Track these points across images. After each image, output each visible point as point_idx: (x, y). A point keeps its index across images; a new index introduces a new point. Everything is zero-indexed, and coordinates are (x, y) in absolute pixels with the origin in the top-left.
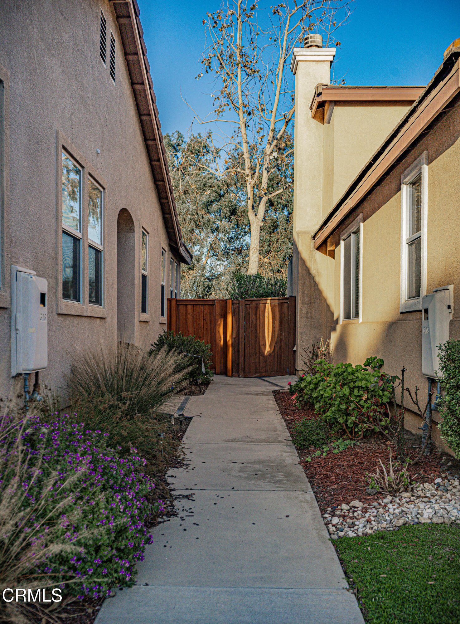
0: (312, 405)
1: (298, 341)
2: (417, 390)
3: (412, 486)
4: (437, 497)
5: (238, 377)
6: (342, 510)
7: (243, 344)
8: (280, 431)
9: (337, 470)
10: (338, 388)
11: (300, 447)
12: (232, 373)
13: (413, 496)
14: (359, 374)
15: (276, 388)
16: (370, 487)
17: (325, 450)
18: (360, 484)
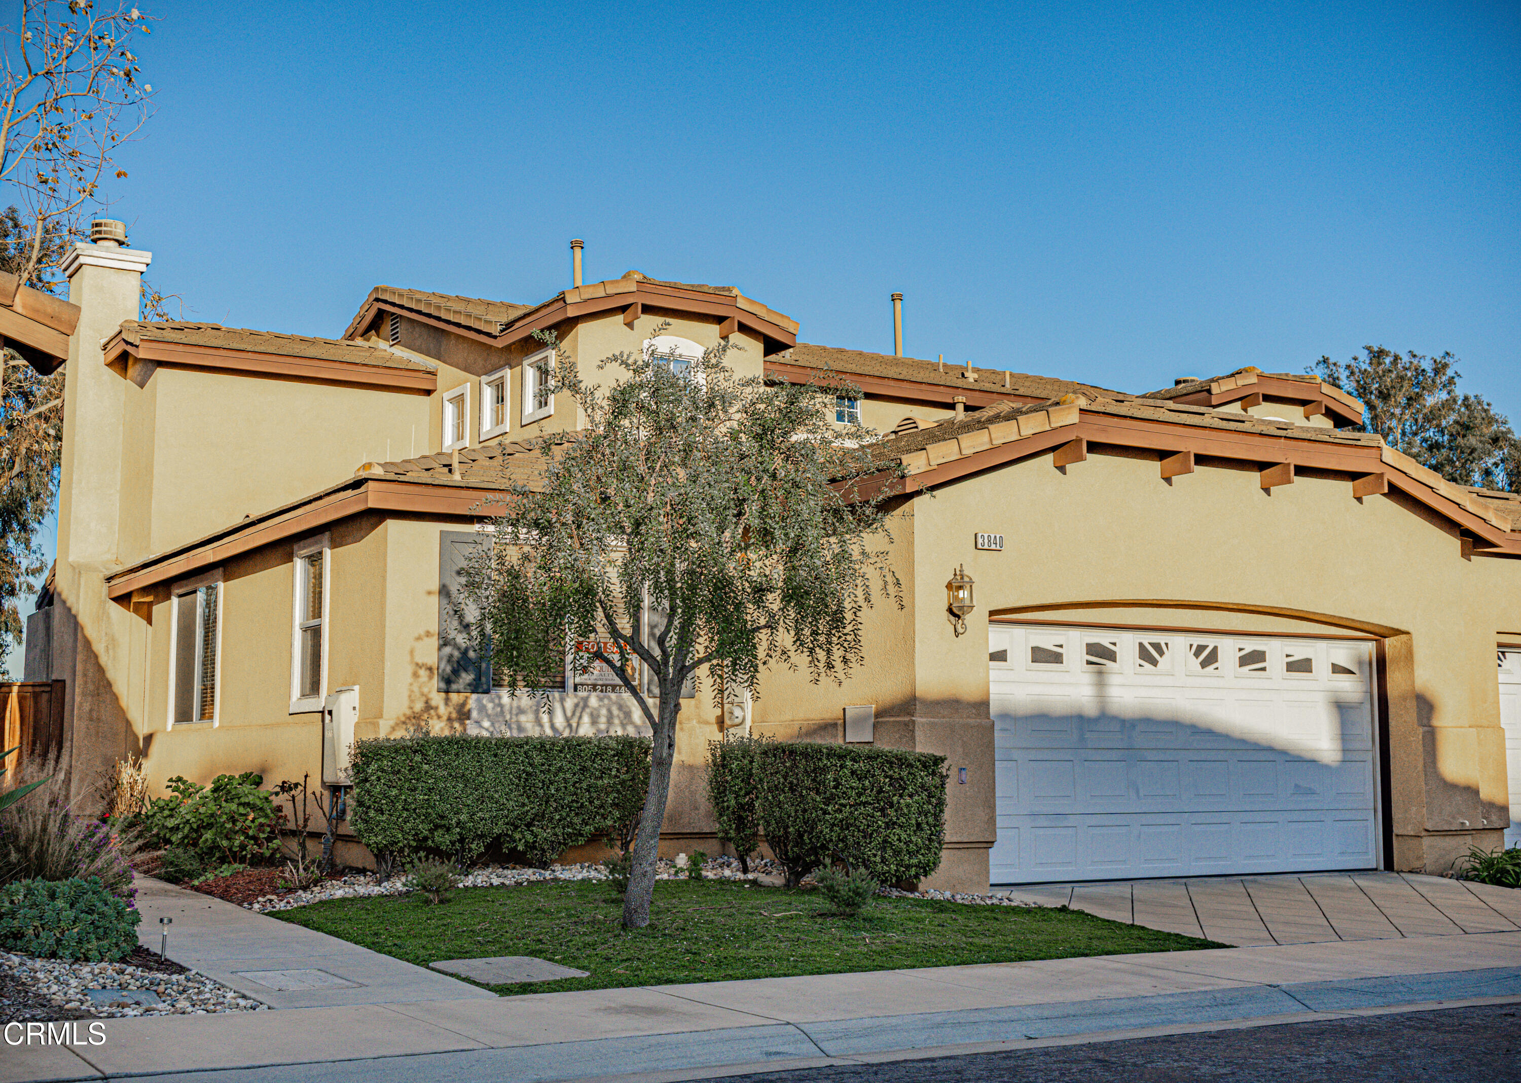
1: (73, 762)
16: (280, 888)
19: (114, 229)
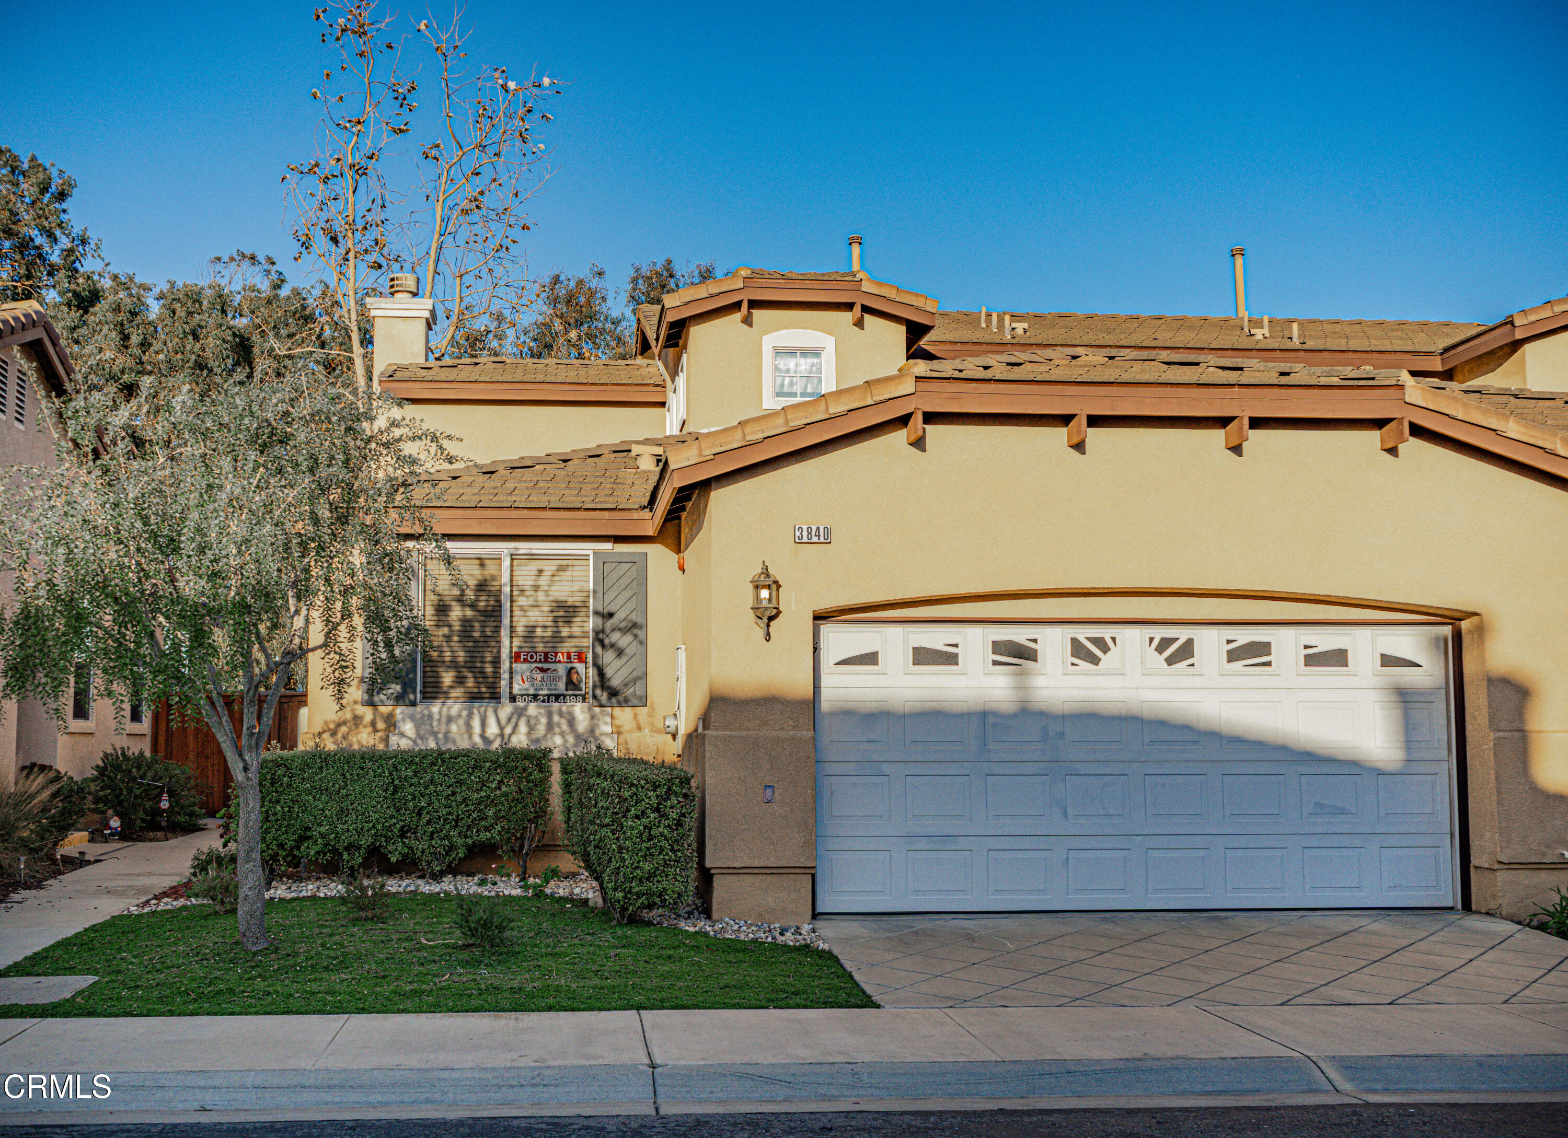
19: (404, 282)
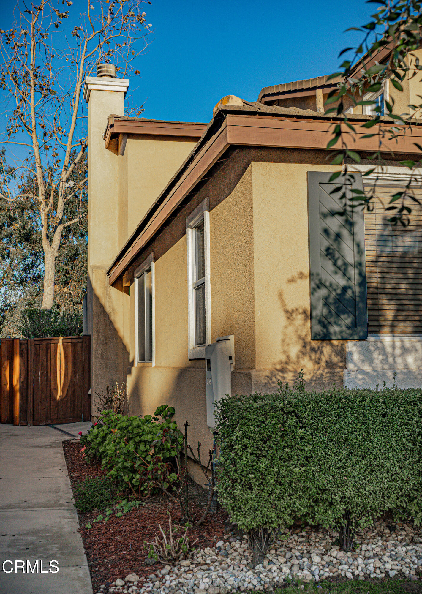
0: (100, 460)
1: (93, 384)
2: (199, 446)
3: (192, 553)
4: (216, 564)
5: (27, 425)
6: (116, 586)
7: (32, 388)
8: (63, 491)
9: (118, 538)
10: (123, 445)
11: (82, 511)
12: (20, 421)
13: (192, 563)
14: (145, 427)
15: (67, 438)
16: (149, 556)
17: (108, 513)
18: (139, 553)
19: (108, 69)
